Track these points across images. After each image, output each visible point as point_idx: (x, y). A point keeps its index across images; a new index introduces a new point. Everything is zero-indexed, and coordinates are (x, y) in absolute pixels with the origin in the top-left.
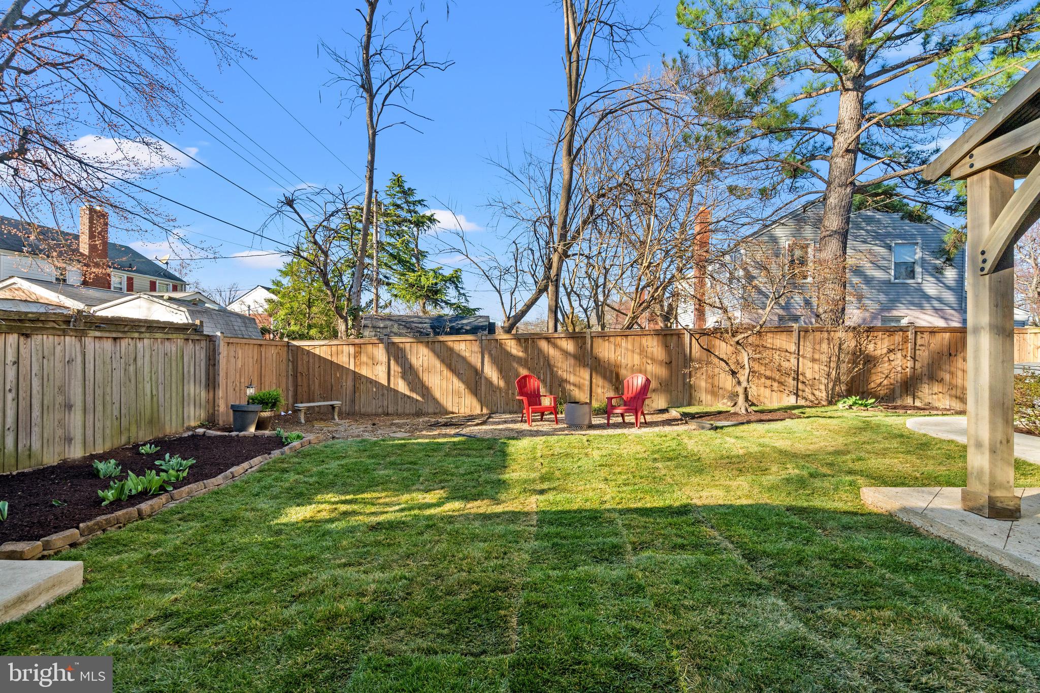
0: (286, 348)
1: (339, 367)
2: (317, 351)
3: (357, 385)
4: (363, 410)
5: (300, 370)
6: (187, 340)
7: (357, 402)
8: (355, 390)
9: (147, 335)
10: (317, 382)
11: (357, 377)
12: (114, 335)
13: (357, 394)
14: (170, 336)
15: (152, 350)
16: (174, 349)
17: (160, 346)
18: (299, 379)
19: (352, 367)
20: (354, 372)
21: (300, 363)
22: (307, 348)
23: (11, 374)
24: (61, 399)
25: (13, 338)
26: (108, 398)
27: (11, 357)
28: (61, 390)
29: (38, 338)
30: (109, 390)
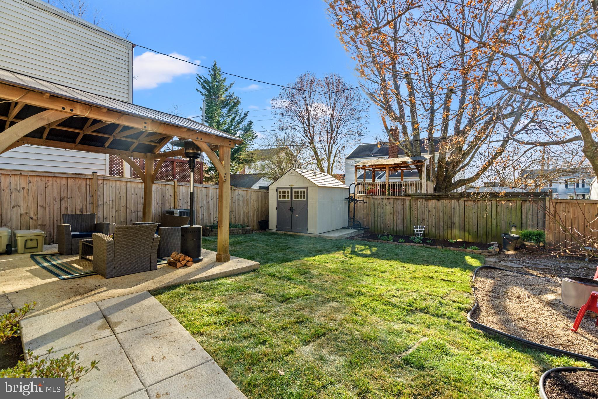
6: (526, 201)
9: (493, 199)
12: (474, 199)
14: (510, 199)
15: (497, 205)
16: (514, 205)
23: (434, 211)
24: (450, 220)
25: (434, 201)
26: (471, 223)
27: (434, 206)
28: (450, 217)
29: (442, 201)
30: (471, 220)
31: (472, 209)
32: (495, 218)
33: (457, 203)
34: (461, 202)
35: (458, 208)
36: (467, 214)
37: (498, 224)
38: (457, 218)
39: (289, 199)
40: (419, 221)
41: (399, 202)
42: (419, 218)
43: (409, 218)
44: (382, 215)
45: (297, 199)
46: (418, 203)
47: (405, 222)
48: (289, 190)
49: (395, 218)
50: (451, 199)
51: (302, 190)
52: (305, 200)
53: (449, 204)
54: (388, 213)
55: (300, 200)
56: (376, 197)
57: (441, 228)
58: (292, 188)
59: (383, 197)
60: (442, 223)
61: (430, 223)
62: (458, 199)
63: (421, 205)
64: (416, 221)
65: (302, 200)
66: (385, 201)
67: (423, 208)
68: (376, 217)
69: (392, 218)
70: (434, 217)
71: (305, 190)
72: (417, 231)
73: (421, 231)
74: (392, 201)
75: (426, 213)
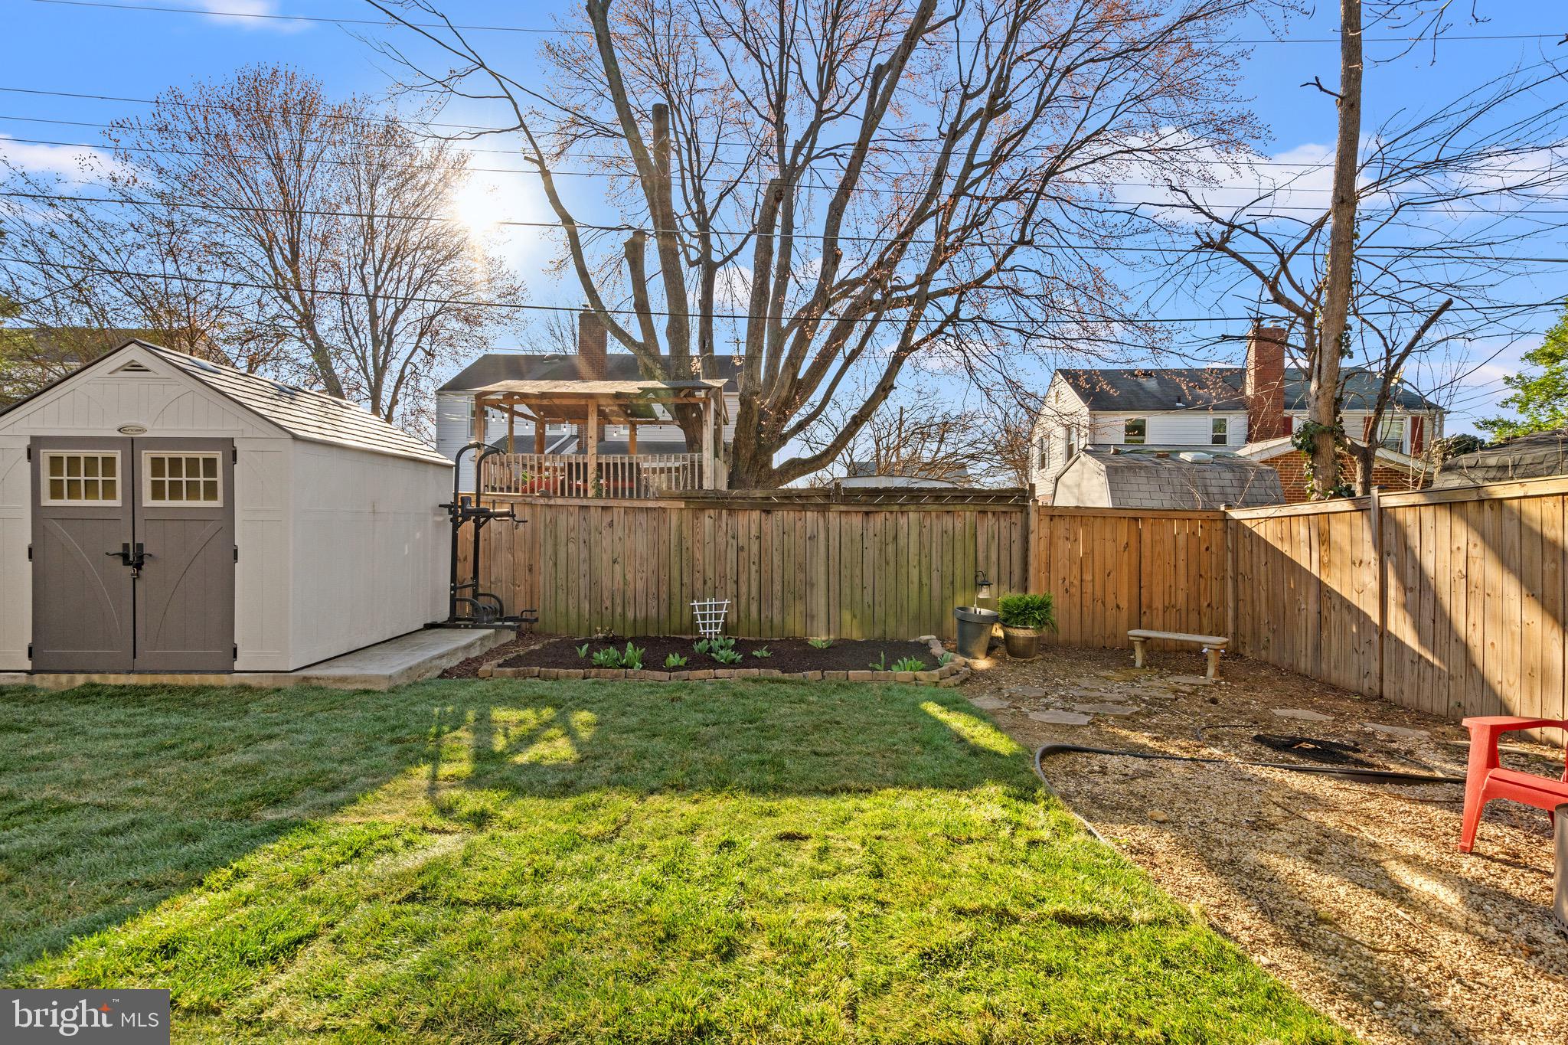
0: (1220, 525)
1: (1294, 566)
2: (1261, 530)
3: (1325, 613)
4: (1335, 676)
5: (1241, 570)
6: (985, 512)
7: (1325, 654)
8: (1321, 622)
9: (913, 508)
10: (1263, 594)
11: (1324, 592)
12: (865, 509)
13: (1325, 634)
14: (951, 508)
15: (921, 526)
16: (959, 525)
17: (935, 521)
18: (1241, 587)
19: (1315, 571)
20: (1320, 582)
21: (1241, 554)
22: (1247, 523)
23: (755, 548)
24: (801, 576)
25: (755, 515)
26: (857, 581)
27: (754, 532)
28: (802, 568)
29: (779, 515)
30: (858, 572)
31: (858, 538)
32: (916, 563)
33: (821, 521)
34: (832, 516)
35: (822, 535)
36: (845, 553)
37: (925, 580)
38: (822, 569)
39: (117, 502)
40: (709, 583)
41: (642, 518)
42: (710, 574)
43: (676, 573)
44: (584, 568)
45: (167, 503)
46: (707, 520)
47: (664, 588)
48: (118, 455)
49: (630, 577)
50: (804, 508)
51: (201, 454)
52: (218, 503)
53: (799, 524)
54: (606, 558)
55: (184, 503)
56: (560, 501)
57: (777, 603)
58: (132, 445)
59: (585, 502)
60: (777, 587)
61: (744, 589)
62: (823, 509)
63: (716, 527)
64: (699, 585)
65: (201, 503)
66: (595, 515)
67: (721, 540)
68: (562, 575)
69: (618, 576)
70: (754, 568)
71: (218, 455)
72: (703, 617)
73: (717, 617)
74: (618, 516)
75: (732, 555)
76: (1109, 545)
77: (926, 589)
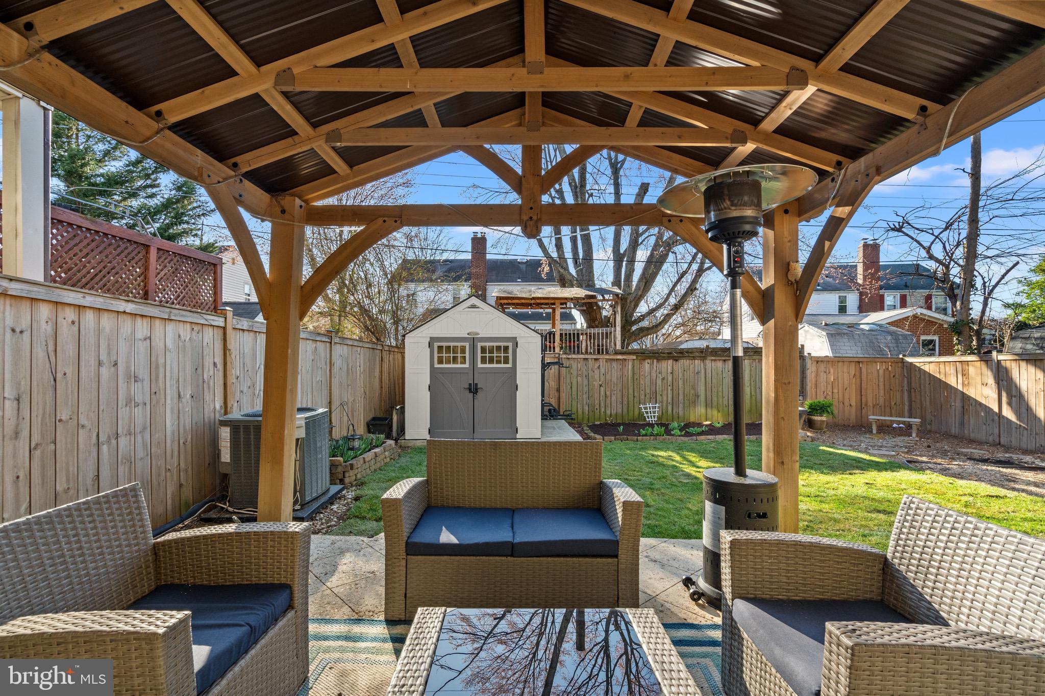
0: (900, 365)
1: (947, 386)
2: (926, 368)
3: (966, 407)
4: (972, 436)
5: (913, 385)
7: (966, 426)
8: (964, 410)
10: (928, 399)
11: (965, 398)
12: (723, 358)
13: (966, 417)
15: (751, 366)
17: (757, 364)
18: (913, 394)
19: (960, 388)
20: (963, 393)
21: (913, 379)
22: (918, 365)
23: (670, 378)
24: (692, 392)
25: (670, 362)
26: (720, 394)
27: (669, 371)
28: (694, 387)
29: (681, 362)
30: (720, 389)
31: (720, 373)
32: (748, 385)
33: (702, 365)
34: (708, 362)
35: (703, 371)
36: (714, 381)
38: (703, 388)
39: (467, 365)
40: (648, 396)
41: (614, 364)
42: (648, 391)
43: (631, 391)
44: (586, 389)
45: (488, 365)
46: (646, 365)
47: (625, 399)
48: (467, 345)
49: (608, 393)
50: (694, 358)
51: (502, 344)
52: (509, 365)
53: (692, 366)
54: (596, 384)
55: (495, 365)
56: (574, 356)
57: (681, 405)
58: (473, 341)
59: (586, 356)
60: (681, 397)
61: (665, 398)
62: (703, 358)
63: (651, 368)
64: (642, 397)
65: (502, 365)
66: (591, 363)
67: (654, 375)
68: (574, 393)
69: (602, 393)
70: (670, 388)
71: (510, 345)
72: (647, 413)
73: (654, 412)
74: (602, 363)
75: (659, 382)
76: (846, 375)
77: (754, 398)
